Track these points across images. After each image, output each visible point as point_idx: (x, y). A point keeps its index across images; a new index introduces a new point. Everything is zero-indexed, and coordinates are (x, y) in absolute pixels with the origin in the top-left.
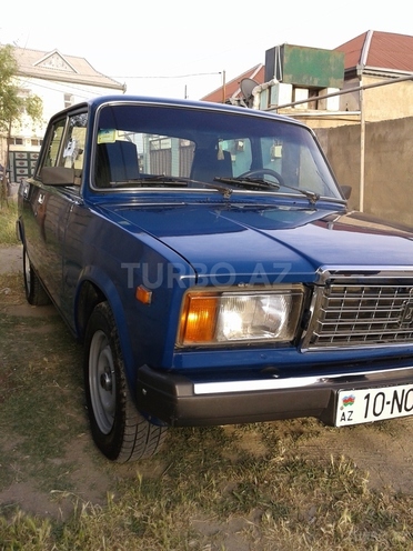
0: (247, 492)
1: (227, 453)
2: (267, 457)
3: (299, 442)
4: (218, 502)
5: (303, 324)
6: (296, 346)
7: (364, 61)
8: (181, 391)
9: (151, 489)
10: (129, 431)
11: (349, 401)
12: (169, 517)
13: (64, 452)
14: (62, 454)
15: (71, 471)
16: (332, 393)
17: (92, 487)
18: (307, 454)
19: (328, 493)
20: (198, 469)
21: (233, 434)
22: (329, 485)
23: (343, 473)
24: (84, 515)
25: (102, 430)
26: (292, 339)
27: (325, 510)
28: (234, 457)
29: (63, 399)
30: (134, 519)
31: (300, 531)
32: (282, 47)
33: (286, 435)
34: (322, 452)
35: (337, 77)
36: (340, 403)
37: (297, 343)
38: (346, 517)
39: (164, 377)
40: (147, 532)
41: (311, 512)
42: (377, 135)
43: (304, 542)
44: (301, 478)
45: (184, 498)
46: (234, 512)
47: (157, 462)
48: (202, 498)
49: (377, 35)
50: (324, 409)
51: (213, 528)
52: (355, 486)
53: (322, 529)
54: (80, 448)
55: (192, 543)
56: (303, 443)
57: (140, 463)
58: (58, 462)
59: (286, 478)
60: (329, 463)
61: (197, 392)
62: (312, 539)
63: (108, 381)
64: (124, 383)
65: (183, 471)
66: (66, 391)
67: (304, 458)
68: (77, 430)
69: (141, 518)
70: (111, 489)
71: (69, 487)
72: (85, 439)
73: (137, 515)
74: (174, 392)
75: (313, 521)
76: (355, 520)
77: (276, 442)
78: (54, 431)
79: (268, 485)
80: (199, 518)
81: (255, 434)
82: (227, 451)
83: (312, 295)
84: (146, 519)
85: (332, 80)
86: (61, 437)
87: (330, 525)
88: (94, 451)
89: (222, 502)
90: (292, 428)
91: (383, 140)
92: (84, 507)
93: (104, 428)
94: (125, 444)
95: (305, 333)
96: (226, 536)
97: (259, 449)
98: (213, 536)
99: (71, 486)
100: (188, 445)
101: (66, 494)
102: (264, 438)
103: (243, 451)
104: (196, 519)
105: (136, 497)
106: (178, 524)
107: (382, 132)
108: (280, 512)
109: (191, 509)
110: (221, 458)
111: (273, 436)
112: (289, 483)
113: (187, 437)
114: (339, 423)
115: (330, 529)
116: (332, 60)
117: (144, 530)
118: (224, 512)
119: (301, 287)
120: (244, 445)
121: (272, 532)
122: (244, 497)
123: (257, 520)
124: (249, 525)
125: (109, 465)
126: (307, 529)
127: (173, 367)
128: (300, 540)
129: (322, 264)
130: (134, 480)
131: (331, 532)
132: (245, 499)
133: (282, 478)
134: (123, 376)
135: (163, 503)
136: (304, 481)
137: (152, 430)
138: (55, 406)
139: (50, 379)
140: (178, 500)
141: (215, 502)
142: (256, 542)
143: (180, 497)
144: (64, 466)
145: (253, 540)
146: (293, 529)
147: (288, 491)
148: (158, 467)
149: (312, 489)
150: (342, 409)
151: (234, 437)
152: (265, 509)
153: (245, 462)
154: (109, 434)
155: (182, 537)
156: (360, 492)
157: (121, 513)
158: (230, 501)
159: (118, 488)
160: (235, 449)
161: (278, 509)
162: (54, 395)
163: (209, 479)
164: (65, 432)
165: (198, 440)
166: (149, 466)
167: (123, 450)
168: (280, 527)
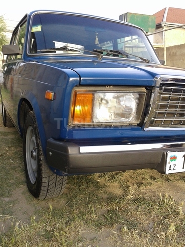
0: (113, 214)
1: (101, 194)
2: (123, 196)
3: (141, 188)
4: (96, 220)
5: (145, 113)
6: (141, 127)
7: (165, 20)
8: (72, 151)
9: (57, 213)
10: (45, 180)
11: (173, 158)
12: (67, 229)
13: (11, 194)
14: (10, 195)
15: (14, 204)
16: (163, 154)
17: (25, 213)
18: (146, 194)
19: (159, 215)
20: (85, 202)
21: (105, 184)
22: (159, 210)
23: (167, 203)
24: (17, 228)
25: (32, 182)
26: (139, 122)
27: (159, 224)
28: (105, 196)
29: (14, 168)
30: (46, 231)
31: (144, 236)
32: (127, 14)
33: (133, 184)
34: (154, 193)
35: (152, 28)
36: (168, 160)
37: (141, 125)
38: (172, 228)
39: (61, 143)
40: (53, 238)
41: (150, 225)
42: (171, 53)
43: (147, 243)
44: (143, 206)
45: (76, 218)
46: (105, 226)
47: (62, 199)
48: (87, 218)
49: (170, 9)
50: (158, 164)
51: (92, 236)
52: (174, 211)
53: (158, 236)
54: (21, 192)
55: (80, 244)
56: (143, 189)
57: (53, 200)
58: (7, 199)
59: (135, 207)
60: (159, 198)
61: (81, 152)
62: (152, 241)
63: (34, 154)
64: (41, 152)
65: (76, 204)
66: (17, 164)
67: (144, 196)
68: (20, 183)
69: (50, 230)
70: (35, 214)
71: (11, 213)
72: (24, 188)
73: (48, 228)
74: (67, 151)
75: (152, 230)
76: (177, 230)
77: (128, 188)
78: (7, 184)
79: (124, 211)
80: (84, 229)
81: (116, 184)
82: (101, 193)
83: (151, 95)
84: (53, 231)
85: (150, 29)
86: (11, 186)
87: (163, 233)
88: (28, 194)
89: (98, 220)
90: (137, 181)
91: (174, 55)
92: (18, 224)
93: (33, 180)
94: (42, 188)
95: (147, 118)
96: (100, 240)
97: (119, 192)
98: (92, 240)
99: (12, 212)
100: (79, 190)
101: (9, 217)
102: (121, 186)
103: (110, 193)
104: (83, 230)
105: (49, 218)
106: (72, 233)
107: (174, 51)
108: (132, 226)
109: (80, 225)
110: (98, 196)
111: (127, 185)
112: (137, 209)
113: (79, 186)
114: (167, 172)
115: (162, 235)
116: (150, 20)
117: (52, 237)
118: (99, 226)
119: (144, 89)
120: (111, 190)
121: (127, 238)
122: (111, 217)
123: (119, 230)
124: (114, 233)
125: (35, 201)
126: (149, 235)
127: (67, 138)
128: (145, 242)
129: (157, 74)
130: (48, 209)
131: (163, 237)
132: (111, 218)
133: (133, 207)
134: (40, 148)
135: (64, 222)
136: (145, 208)
137: (58, 180)
138: (9, 171)
139: (9, 159)
140: (72, 220)
141: (94, 221)
142: (118, 243)
143: (74, 218)
144: (10, 202)
145: (117, 242)
146: (140, 236)
147: (136, 214)
148: (63, 201)
149: (150, 213)
150: (169, 163)
151: (105, 186)
152: (123, 224)
153: (111, 199)
154: (35, 183)
155: (74, 241)
156: (178, 214)
157: (40, 227)
158: (103, 220)
159: (39, 214)
160: (106, 192)
161: (130, 224)
162: (10, 166)
163: (91, 208)
164: (13, 184)
165: (85, 188)
166: (58, 201)
167: (42, 192)
168: (132, 234)
